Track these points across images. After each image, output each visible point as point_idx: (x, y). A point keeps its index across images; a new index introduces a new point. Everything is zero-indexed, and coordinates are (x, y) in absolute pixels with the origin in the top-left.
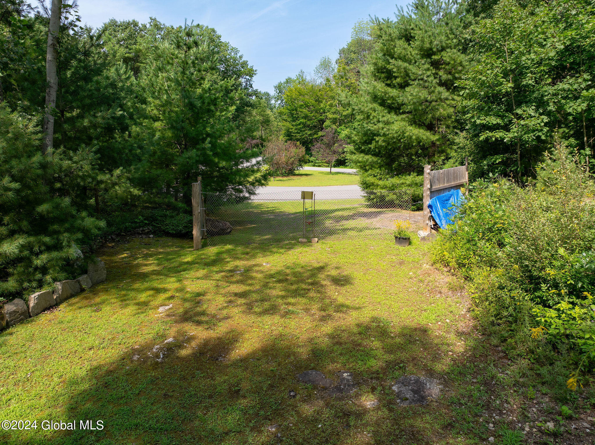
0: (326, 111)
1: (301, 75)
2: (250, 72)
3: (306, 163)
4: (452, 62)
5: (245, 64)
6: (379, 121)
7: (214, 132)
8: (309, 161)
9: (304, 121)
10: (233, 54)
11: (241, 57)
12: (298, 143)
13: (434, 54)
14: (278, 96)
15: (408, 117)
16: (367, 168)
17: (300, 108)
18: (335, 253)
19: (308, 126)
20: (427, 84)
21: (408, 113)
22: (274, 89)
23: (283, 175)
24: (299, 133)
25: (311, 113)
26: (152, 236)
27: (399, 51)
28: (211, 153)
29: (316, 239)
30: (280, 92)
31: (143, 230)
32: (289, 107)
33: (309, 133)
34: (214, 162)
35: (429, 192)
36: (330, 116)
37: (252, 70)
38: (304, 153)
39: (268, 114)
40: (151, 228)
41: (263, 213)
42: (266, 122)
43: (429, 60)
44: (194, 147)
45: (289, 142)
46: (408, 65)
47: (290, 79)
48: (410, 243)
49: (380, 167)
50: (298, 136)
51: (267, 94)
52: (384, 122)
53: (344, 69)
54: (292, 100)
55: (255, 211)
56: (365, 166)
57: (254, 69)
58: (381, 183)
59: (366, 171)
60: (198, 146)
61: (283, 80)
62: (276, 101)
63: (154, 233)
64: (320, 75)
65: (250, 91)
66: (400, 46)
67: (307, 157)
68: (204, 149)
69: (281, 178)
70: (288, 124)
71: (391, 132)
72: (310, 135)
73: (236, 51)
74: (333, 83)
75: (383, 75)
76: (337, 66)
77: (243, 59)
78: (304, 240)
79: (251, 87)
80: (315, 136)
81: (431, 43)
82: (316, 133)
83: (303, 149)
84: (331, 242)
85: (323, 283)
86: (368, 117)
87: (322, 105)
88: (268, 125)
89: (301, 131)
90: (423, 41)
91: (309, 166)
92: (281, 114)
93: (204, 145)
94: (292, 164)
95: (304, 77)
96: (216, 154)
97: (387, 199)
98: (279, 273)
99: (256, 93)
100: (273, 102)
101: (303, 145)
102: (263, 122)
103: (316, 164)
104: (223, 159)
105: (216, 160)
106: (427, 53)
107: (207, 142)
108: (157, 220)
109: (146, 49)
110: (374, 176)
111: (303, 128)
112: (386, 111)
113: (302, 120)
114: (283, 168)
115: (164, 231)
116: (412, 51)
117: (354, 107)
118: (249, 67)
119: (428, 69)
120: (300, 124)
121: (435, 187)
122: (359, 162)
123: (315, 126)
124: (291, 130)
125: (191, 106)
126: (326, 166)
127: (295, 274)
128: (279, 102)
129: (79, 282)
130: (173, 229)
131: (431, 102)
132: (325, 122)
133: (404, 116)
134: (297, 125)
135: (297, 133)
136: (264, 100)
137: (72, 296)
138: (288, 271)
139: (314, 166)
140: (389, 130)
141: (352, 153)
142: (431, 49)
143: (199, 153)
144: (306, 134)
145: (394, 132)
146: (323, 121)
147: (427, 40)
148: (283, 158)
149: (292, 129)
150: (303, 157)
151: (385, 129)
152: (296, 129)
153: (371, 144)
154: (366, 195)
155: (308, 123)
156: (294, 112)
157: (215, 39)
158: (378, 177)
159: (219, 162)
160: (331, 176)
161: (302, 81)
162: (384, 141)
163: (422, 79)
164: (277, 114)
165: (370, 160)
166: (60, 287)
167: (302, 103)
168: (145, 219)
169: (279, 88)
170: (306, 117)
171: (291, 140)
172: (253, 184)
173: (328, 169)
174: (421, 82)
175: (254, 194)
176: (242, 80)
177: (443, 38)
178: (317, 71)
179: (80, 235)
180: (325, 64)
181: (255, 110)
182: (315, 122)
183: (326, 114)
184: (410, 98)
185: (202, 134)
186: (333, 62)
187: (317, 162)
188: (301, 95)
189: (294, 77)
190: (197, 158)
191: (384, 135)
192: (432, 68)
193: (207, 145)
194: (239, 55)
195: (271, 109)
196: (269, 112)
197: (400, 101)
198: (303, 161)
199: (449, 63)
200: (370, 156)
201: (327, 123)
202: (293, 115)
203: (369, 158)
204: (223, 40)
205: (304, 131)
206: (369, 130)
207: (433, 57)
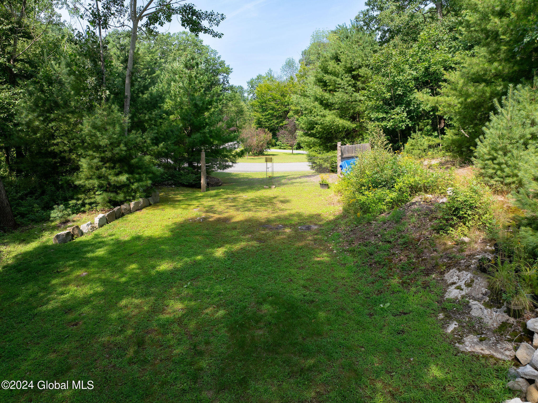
0: (290, 104)
1: (270, 73)
2: (227, 71)
3: (273, 146)
4: (366, 76)
5: (222, 64)
6: (317, 115)
7: (210, 122)
8: (276, 145)
9: (272, 112)
10: (212, 55)
11: (219, 58)
12: (267, 130)
13: (354, 70)
14: (250, 90)
15: (337, 112)
16: (311, 146)
17: (269, 101)
18: (284, 192)
19: (275, 116)
20: (347, 91)
21: (338, 109)
22: (247, 84)
23: (254, 155)
24: (268, 122)
25: (277, 106)
26: (173, 186)
27: (331, 69)
28: (208, 136)
29: (274, 186)
30: (252, 87)
31: (168, 183)
32: (259, 100)
33: (276, 122)
34: (210, 141)
35: (340, 158)
36: (293, 108)
37: (229, 69)
38: (271, 138)
39: (242, 106)
40: (172, 181)
41: (239, 179)
42: (240, 112)
43: (350, 74)
44: (198, 132)
45: (259, 129)
46: (336, 78)
47: (260, 76)
48: (328, 188)
49: (320, 145)
50: (267, 124)
51: (241, 88)
52: (321, 115)
53: (304, 69)
54: (262, 95)
55: (235, 177)
56: (309, 145)
57: (230, 67)
58: (320, 156)
59: (311, 148)
60: (201, 131)
61: (255, 77)
62: (248, 94)
63: (175, 185)
64: (285, 73)
65: (227, 86)
66: (332, 65)
67: (274, 141)
68: (204, 133)
69: (253, 157)
70: (259, 115)
71: (325, 122)
72: (277, 123)
73: (215, 52)
74: (296, 80)
75: (321, 84)
76: (300, 65)
77: (221, 59)
78: (267, 187)
79: (228, 82)
80: (281, 124)
81: (351, 63)
82: (281, 122)
83: (271, 134)
84: (282, 188)
85: (275, 202)
86: (311, 112)
87: (286, 99)
88: (241, 115)
89: (269, 120)
90: (346, 62)
91: (276, 148)
92: (252, 105)
93: (204, 131)
94: (262, 146)
95: (272, 74)
96: (211, 137)
97: (323, 166)
98: (251, 199)
99: (232, 88)
100: (246, 95)
101: (270, 131)
102: (237, 112)
103: (282, 147)
104: (216, 140)
105: (212, 140)
106: (350, 70)
107: (206, 129)
108: (176, 177)
109: (143, 53)
110: (316, 151)
111: (271, 117)
112: (323, 108)
113: (270, 111)
114: (254, 149)
115: (181, 183)
116: (339, 68)
117: (301, 105)
118: (226, 66)
119: (350, 81)
120: (268, 115)
121: (345, 156)
122: (306, 142)
123: (281, 116)
124: (261, 120)
125: (196, 105)
126: (290, 149)
127: (261, 199)
128: (251, 95)
129: (149, 200)
130: (187, 182)
131: (352, 102)
132: (289, 112)
133: (335, 111)
134: (266, 115)
135: (266, 121)
136: (238, 93)
137: (146, 207)
138: (257, 198)
139: (280, 148)
140: (324, 120)
141: (302, 136)
142: (352, 67)
143: (202, 135)
144: (274, 122)
145: (327, 122)
146: (288, 112)
147: (349, 62)
148: (254, 141)
149: (262, 118)
150: (270, 140)
151: (321, 120)
152: (265, 119)
153: (313, 130)
154: (311, 164)
155: (275, 114)
156: (264, 104)
157: (199, 43)
158: (318, 152)
159: (213, 141)
160: (293, 156)
161: (270, 78)
162: (321, 128)
163: (344, 88)
164: (250, 106)
165: (313, 140)
166: (142, 201)
167: (270, 97)
168: (169, 176)
169: (251, 84)
170: (273, 109)
171: (261, 127)
172: (234, 156)
173: (291, 151)
174: (343, 90)
175: (235, 163)
176: (220, 77)
177: (360, 60)
178: (283, 70)
179: (150, 175)
180: (290, 64)
181: (231, 102)
182: (280, 113)
183: (289, 106)
184: (337, 100)
185: (203, 124)
186: (297, 61)
187: (283, 145)
188: (269, 90)
189: (264, 74)
190: (201, 139)
191: (321, 124)
192: (352, 79)
193: (206, 130)
194: (217, 56)
195: (244, 101)
196: (242, 103)
197: (331, 101)
198: (270, 145)
199: (363, 77)
200: (313, 138)
201: (291, 113)
202: (263, 107)
203: (312, 139)
204: (204, 44)
205: (272, 120)
206: (311, 120)
207: (353, 73)
